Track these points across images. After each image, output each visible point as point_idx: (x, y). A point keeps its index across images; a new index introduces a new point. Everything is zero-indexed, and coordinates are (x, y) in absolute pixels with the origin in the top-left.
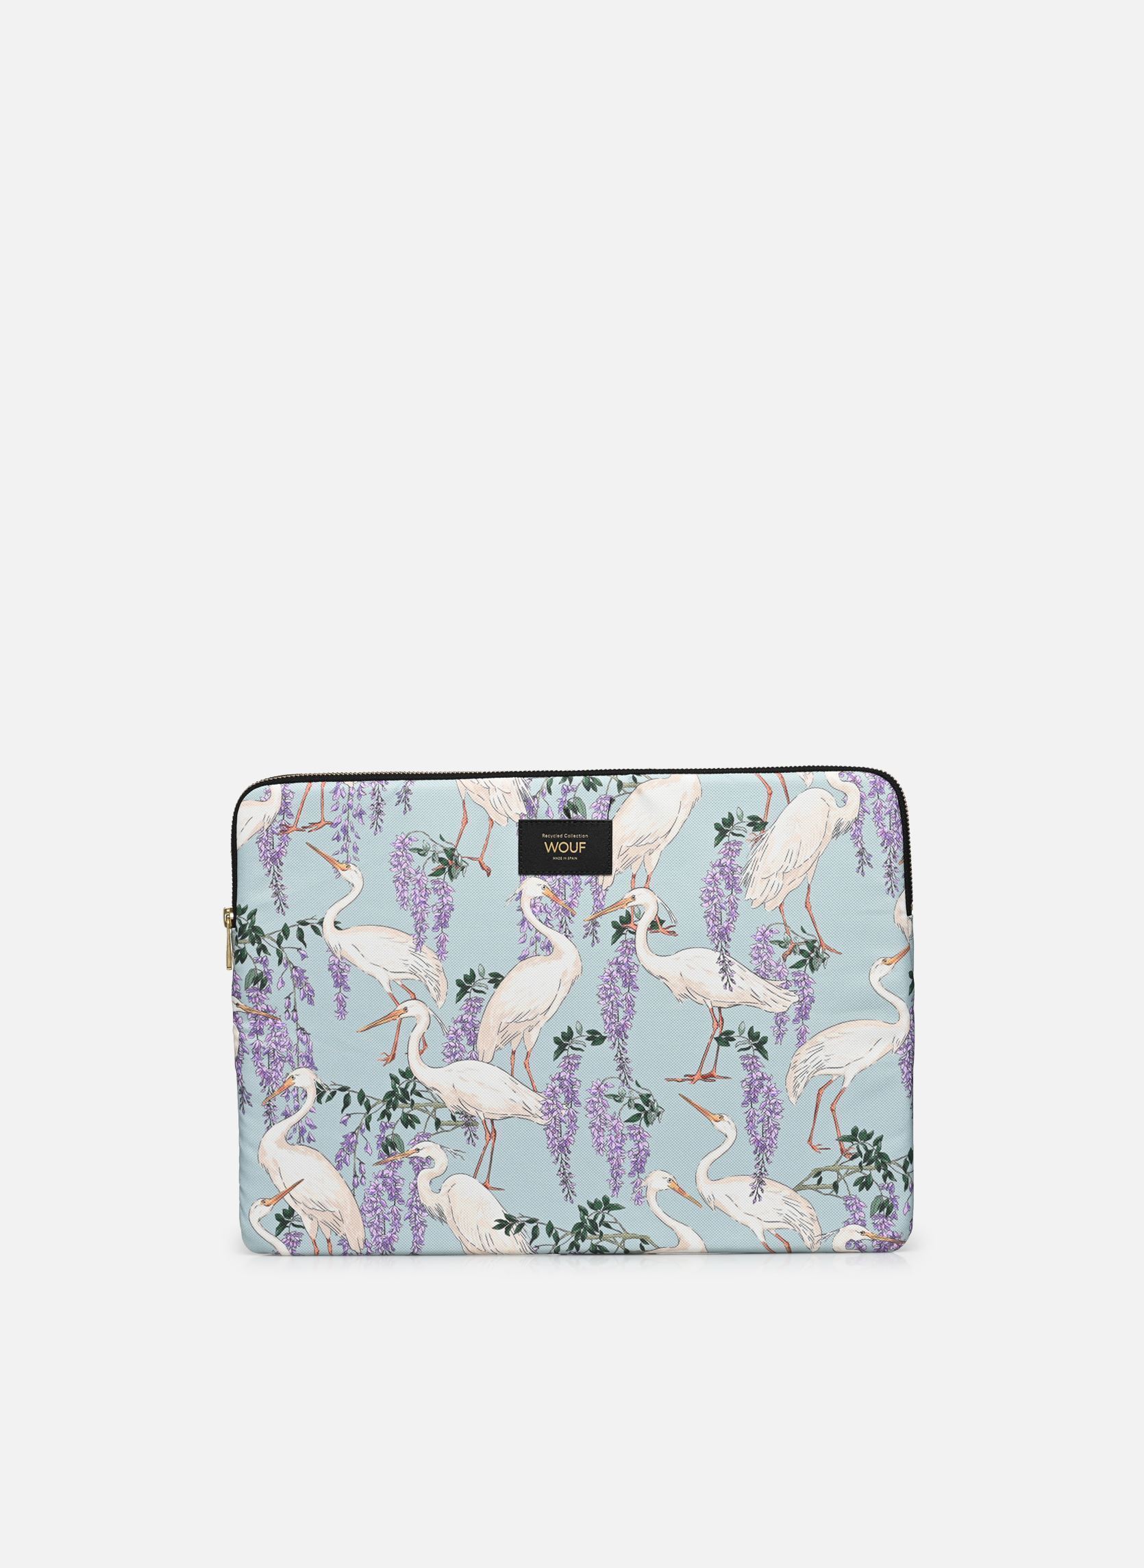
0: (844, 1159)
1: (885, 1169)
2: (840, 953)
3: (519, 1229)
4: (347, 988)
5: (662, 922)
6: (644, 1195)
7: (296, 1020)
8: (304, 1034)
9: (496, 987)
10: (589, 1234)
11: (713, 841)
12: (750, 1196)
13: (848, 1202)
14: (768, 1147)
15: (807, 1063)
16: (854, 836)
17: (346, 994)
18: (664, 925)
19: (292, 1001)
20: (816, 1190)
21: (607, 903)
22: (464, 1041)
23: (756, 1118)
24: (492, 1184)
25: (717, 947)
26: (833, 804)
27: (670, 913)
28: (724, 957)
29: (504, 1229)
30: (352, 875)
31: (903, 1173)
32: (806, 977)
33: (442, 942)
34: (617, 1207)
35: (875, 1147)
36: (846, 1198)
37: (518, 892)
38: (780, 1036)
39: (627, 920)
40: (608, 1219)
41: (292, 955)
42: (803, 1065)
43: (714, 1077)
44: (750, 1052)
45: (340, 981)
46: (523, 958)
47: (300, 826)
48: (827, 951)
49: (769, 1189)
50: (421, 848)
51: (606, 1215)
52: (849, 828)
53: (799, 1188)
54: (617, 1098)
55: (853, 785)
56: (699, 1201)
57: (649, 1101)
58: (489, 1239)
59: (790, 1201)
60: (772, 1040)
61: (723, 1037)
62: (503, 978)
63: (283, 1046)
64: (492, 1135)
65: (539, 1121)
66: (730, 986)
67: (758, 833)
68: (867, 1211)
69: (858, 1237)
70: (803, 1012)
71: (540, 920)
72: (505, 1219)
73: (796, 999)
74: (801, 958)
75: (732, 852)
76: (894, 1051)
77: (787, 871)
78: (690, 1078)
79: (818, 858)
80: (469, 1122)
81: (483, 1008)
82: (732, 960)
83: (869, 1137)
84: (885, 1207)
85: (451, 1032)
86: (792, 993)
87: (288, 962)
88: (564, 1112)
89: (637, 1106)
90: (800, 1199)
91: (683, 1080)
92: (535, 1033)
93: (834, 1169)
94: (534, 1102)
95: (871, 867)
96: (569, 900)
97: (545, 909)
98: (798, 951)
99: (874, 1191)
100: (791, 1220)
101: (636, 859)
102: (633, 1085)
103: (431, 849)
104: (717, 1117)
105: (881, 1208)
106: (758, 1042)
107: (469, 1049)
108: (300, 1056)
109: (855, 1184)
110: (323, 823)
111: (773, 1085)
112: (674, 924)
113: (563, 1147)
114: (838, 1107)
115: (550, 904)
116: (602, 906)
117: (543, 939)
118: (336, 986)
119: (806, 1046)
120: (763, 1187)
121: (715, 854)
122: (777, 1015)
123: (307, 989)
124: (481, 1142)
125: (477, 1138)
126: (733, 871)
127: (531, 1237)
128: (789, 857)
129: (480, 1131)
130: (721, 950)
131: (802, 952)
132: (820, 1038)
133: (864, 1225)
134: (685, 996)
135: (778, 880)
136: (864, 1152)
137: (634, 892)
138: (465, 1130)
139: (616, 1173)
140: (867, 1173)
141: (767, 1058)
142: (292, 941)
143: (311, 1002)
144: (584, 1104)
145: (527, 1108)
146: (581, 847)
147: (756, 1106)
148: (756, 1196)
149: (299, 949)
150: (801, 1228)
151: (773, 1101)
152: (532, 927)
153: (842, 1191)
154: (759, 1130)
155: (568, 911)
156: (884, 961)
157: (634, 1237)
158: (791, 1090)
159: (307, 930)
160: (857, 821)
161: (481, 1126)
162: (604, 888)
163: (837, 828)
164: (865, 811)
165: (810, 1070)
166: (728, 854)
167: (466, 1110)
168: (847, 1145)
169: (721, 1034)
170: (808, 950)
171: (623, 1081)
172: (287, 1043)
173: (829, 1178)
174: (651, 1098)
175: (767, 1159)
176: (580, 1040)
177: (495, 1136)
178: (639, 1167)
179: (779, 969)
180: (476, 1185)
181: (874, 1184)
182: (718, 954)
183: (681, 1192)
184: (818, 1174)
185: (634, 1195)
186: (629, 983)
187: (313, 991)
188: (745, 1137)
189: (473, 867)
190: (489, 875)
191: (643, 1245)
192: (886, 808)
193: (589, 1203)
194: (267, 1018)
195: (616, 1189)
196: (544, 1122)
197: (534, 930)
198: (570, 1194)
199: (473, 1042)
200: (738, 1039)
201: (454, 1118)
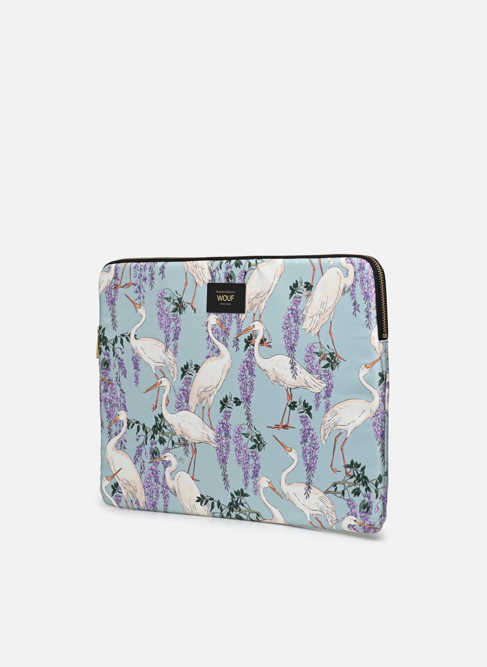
0: (347, 478)
1: (367, 485)
2: (345, 361)
3: (206, 504)
4: (139, 370)
5: (265, 340)
6: (258, 489)
7: (120, 386)
8: (123, 393)
9: (197, 372)
10: (235, 509)
11: (288, 296)
12: (305, 494)
13: (349, 502)
14: (312, 468)
15: (330, 422)
16: (351, 294)
17: (138, 373)
18: (267, 342)
19: (118, 375)
20: (334, 494)
21: (243, 329)
22: (184, 401)
23: (307, 451)
24: (195, 478)
25: (289, 354)
26: (342, 276)
27: (269, 335)
28: (292, 360)
29: (200, 502)
30: (142, 311)
31: (376, 489)
32: (329, 373)
33: (176, 347)
34: (247, 495)
35: (362, 472)
36: (348, 500)
37: (206, 322)
38: (317, 406)
39: (251, 338)
40: (243, 501)
41: (118, 351)
42: (328, 423)
43: (288, 427)
44: (304, 414)
45: (136, 367)
46: (208, 357)
47: (122, 285)
48: (339, 359)
49: (313, 492)
50: (168, 297)
51: (242, 499)
52: (349, 289)
53: (327, 492)
54: (247, 435)
55: (351, 265)
56: (282, 495)
57: (260, 438)
58: (194, 507)
59: (322, 499)
60: (314, 408)
61: (292, 405)
62: (200, 367)
63: (115, 399)
64: (195, 451)
65: (214, 445)
66: (295, 377)
67: (309, 292)
68: (358, 508)
69: (353, 523)
70: (328, 394)
71: (215, 337)
72: (200, 497)
73: (325, 385)
74: (327, 362)
75: (297, 302)
76: (371, 418)
77: (321, 313)
78: (277, 427)
79: (335, 306)
80: (186, 444)
81: (191, 383)
82: (296, 362)
83: (359, 466)
84: (366, 507)
85: (179, 395)
86: (323, 382)
87: (117, 355)
88: (224, 441)
89: (255, 440)
90: (327, 499)
91: (274, 428)
92: (212, 398)
93: (343, 483)
94: (212, 434)
95: (359, 312)
96: (227, 326)
97: (217, 331)
98: (326, 359)
99: (361, 498)
100: (323, 510)
101: (256, 305)
102: (253, 428)
103: (172, 298)
104: (289, 449)
105: (364, 507)
106: (308, 408)
107: (186, 404)
108: (121, 404)
109: (352, 493)
110: (131, 284)
111: (314, 433)
112: (270, 341)
113: (223, 460)
114: (344, 448)
115: (220, 329)
116: (241, 330)
117: (216, 347)
118: (135, 369)
119: (329, 412)
120: (310, 490)
121: (289, 303)
122: (316, 394)
123: (124, 369)
124: (190, 454)
125: (189, 452)
126: (297, 312)
127: (211, 508)
128: (322, 306)
129: (190, 449)
130: (291, 357)
131: (328, 359)
132: (336, 408)
133: (356, 517)
134: (275, 381)
135: (316, 318)
136: (356, 475)
137: (254, 323)
138: (184, 448)
139: (246, 478)
140: (358, 486)
141: (312, 418)
142: (118, 345)
143: (125, 376)
144: (232, 437)
145: (209, 438)
146: (232, 298)
147: (307, 444)
148: (307, 495)
149: (121, 349)
150: (327, 515)
151: (314, 442)
152: (212, 341)
153: (346, 496)
154: (308, 458)
155: (226, 332)
156: (366, 366)
157: (254, 512)
158: (322, 437)
159: (124, 339)
160: (353, 285)
161: (190, 446)
162: (242, 321)
163: (344, 290)
164: (356, 280)
165: (331, 426)
166: (295, 303)
167: (184, 437)
168: (348, 470)
169: (291, 403)
170: (330, 358)
171: (249, 426)
172: (116, 397)
173: (340, 488)
174: (260, 437)
175: (312, 475)
176: (231, 402)
177: (196, 452)
178: (256, 474)
179: (317, 368)
180: (188, 477)
181: (361, 494)
182: (290, 358)
183: (274, 489)
184: (335, 485)
185: (254, 489)
186: (251, 373)
187: (126, 371)
188: (302, 462)
189: (189, 308)
190: (195, 312)
191: (258, 517)
192: (366, 278)
193: (235, 492)
194: (109, 384)
195: (246, 485)
196: (216, 446)
197: (213, 342)
198: (227, 487)
199: (187, 401)
200: (299, 406)
201: (179, 441)
